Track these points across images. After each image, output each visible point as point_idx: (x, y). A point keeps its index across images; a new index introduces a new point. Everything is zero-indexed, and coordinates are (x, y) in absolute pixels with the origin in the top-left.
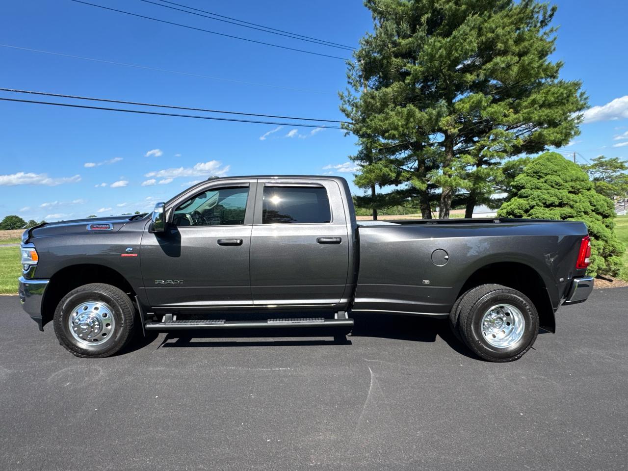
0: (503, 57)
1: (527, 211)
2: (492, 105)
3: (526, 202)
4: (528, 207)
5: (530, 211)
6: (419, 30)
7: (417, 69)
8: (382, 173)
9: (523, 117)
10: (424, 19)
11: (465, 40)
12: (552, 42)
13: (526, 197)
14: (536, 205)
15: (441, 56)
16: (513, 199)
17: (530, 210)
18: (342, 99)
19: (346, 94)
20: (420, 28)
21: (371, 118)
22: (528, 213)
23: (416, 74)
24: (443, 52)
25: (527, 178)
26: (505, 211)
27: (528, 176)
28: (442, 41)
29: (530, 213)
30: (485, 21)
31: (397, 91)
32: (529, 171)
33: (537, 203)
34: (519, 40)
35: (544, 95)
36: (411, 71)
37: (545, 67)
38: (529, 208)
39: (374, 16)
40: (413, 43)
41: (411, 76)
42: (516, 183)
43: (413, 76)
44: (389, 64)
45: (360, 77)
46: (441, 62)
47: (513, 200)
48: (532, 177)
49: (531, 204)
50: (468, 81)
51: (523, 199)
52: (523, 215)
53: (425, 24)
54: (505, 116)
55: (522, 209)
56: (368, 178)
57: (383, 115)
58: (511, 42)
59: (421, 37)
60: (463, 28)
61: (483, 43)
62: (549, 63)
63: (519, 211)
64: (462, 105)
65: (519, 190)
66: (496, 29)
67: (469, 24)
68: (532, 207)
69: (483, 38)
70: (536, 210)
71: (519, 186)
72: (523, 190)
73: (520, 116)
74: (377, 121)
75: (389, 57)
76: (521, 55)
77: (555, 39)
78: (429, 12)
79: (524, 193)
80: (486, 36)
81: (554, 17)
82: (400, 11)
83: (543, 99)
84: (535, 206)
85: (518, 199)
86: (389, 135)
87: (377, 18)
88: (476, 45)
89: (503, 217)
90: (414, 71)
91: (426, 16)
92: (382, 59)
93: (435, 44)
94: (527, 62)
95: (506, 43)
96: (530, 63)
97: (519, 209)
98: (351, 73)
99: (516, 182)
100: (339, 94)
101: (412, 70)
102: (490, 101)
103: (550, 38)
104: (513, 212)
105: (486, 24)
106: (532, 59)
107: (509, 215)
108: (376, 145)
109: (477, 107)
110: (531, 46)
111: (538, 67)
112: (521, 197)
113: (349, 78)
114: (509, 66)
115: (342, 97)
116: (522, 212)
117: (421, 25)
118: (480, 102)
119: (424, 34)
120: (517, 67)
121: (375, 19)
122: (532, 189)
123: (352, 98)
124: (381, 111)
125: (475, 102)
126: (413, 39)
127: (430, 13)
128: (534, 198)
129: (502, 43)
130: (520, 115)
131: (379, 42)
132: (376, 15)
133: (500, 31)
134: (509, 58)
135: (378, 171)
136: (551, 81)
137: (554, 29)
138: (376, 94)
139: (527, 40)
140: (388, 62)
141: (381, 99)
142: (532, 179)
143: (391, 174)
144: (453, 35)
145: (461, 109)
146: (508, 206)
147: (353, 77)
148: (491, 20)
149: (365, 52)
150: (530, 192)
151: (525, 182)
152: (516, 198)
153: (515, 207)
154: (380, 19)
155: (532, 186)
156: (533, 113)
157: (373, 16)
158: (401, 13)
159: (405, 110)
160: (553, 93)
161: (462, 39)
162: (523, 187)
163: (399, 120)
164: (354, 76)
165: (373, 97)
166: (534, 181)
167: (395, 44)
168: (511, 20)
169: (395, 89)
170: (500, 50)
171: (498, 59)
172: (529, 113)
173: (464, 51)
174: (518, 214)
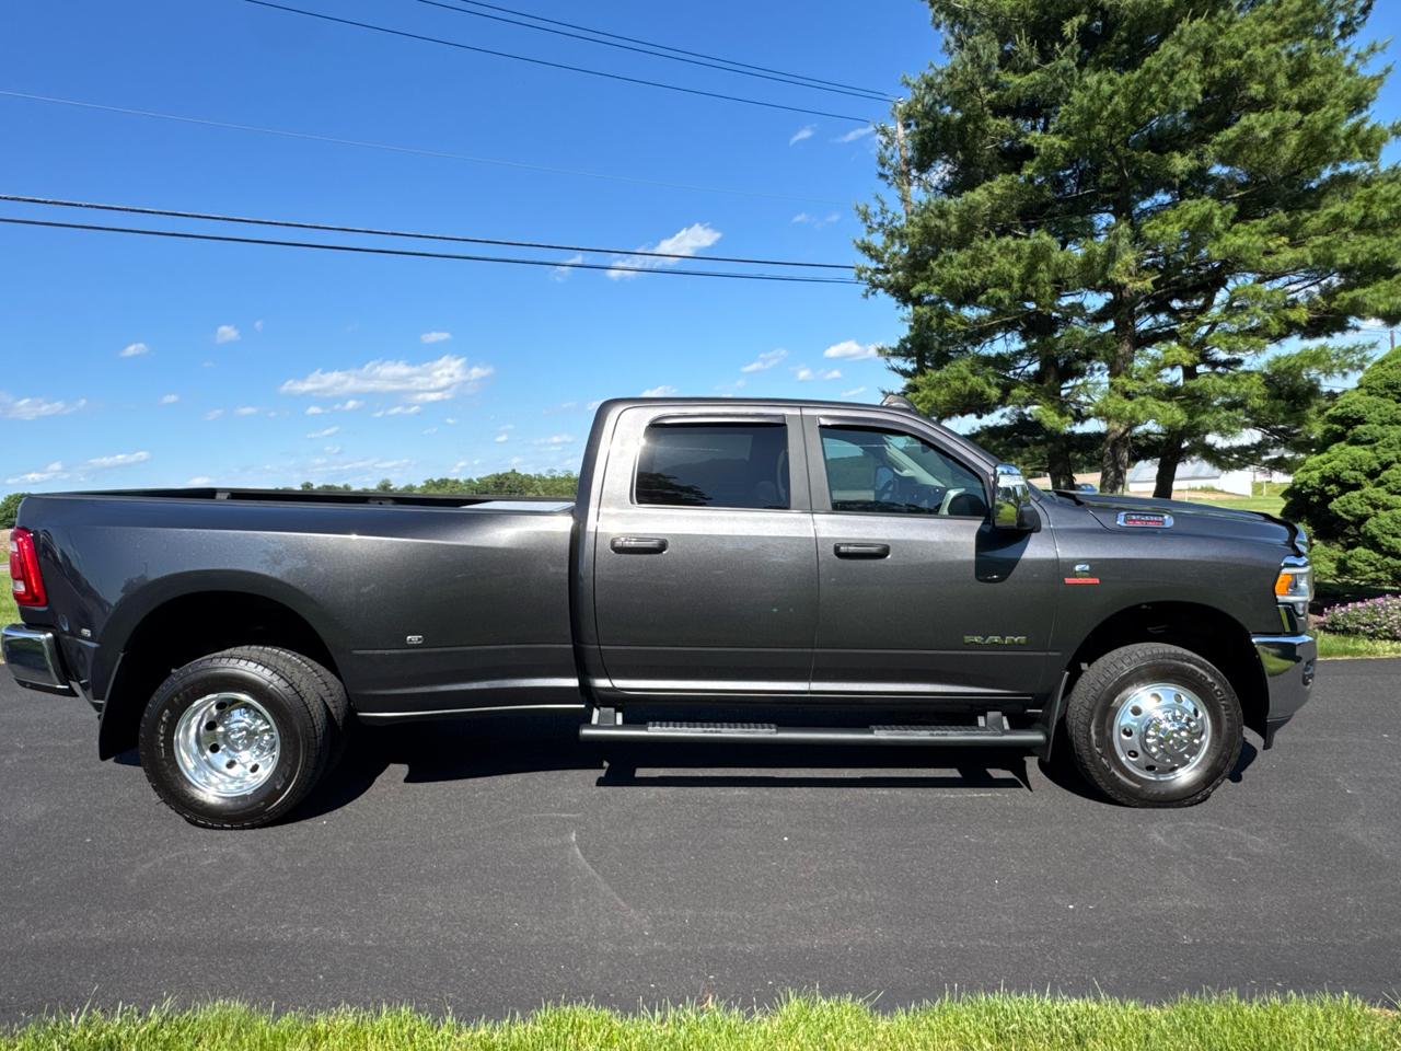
0: (1263, 113)
1: (1372, 474)
2: (1236, 226)
3: (1369, 454)
4: (1375, 464)
5: (1382, 475)
6: (1058, 54)
7: (1055, 144)
8: (968, 388)
9: (1314, 256)
10: (1069, 28)
11: (1171, 78)
12: (1380, 77)
13: (1370, 442)
14: (1395, 459)
15: (1114, 113)
16: (1335, 446)
17: (1381, 472)
18: (865, 220)
19: (875, 207)
20: (1062, 48)
21: (941, 258)
22: (1376, 480)
23: (1051, 156)
24: (1120, 103)
25: (1369, 398)
26: (1316, 474)
27: (1370, 394)
28: (1119, 79)
29: (1381, 478)
30: (1221, 31)
31: (1001, 197)
32: (1373, 384)
33: (1397, 457)
34: (1299, 74)
35: (1362, 203)
36: (1038, 149)
37: (1365, 136)
38: (1379, 468)
39: (937, 21)
40: (1044, 84)
41: (1038, 159)
42: (1340, 411)
43: (1042, 161)
44: (979, 133)
45: (908, 162)
46: (1113, 128)
47: (1334, 449)
48: (1382, 396)
49: (1384, 457)
50: (1178, 173)
51: (1360, 447)
52: (1363, 482)
53: (1075, 41)
54: (1268, 253)
55: (1361, 470)
56: (929, 401)
57: (970, 252)
58: (1281, 80)
59: (1065, 70)
60: (1168, 49)
61: (1213, 82)
62: (1373, 128)
63: (1353, 473)
64: (1162, 228)
65: (1350, 427)
66: (1248, 49)
67: (1184, 40)
68: (1386, 466)
69: (1216, 72)
70: (1397, 472)
71: (1350, 418)
72: (1359, 427)
73: (1305, 253)
74: (954, 267)
75: (981, 117)
76: (1305, 107)
77: (1388, 70)
78: (1083, 11)
79: (1365, 434)
80: (1222, 64)
81: (1372, 14)
82: (1007, 9)
83: (1362, 213)
84: (1392, 462)
85: (1349, 448)
86: (988, 298)
87: (943, 25)
88: (1198, 87)
89: (1313, 487)
90: (1046, 148)
91: (1076, 21)
92: (964, 121)
93: (1100, 85)
94: (1320, 125)
95: (1268, 81)
96: (1328, 129)
97: (1354, 469)
98: (888, 154)
99: (1342, 408)
100: (857, 208)
101: (1042, 146)
102: (1231, 216)
103: (1368, 67)
104: (1337, 476)
105: (1222, 40)
106: (1333, 117)
107: (1328, 484)
108: (952, 322)
109: (1200, 231)
110: (1330, 87)
111: (1348, 137)
112: (1355, 442)
113: (883, 165)
114: (1278, 134)
115: (866, 217)
116: (1361, 477)
117: (1065, 42)
118: (1207, 219)
119: (1073, 64)
120: (1296, 138)
121: (938, 26)
122: (1382, 424)
123: (890, 216)
124: (961, 243)
125: (1197, 219)
126: (1042, 75)
127: (1086, 13)
128: (1390, 446)
129: (1260, 83)
130: (1306, 251)
131: (958, 85)
132: (942, 17)
133: (1257, 53)
134: (1278, 114)
135: (958, 384)
136: (1371, 168)
137: (1378, 46)
138: (950, 205)
139: (1320, 75)
140: (978, 128)
141: (960, 217)
142: (1381, 401)
143: (987, 390)
144: (1144, 66)
145: (1158, 238)
146: (1324, 463)
147: (893, 162)
148: (1233, 28)
149: (923, 106)
150: (1379, 431)
151: (1366, 408)
152: (1343, 444)
153: (1342, 465)
154: (952, 26)
155: (1384, 418)
156: (1340, 245)
157: (934, 19)
158: (1009, 14)
159: (1026, 245)
160: (1386, 200)
161: (1166, 74)
162: (1361, 421)
163: (1013, 265)
164: (894, 160)
165: (943, 214)
166: (1388, 406)
167: (994, 86)
168: (1281, 27)
169: (997, 191)
170: (1253, 99)
171: (1251, 119)
172: (1328, 245)
173: (1170, 102)
174: (1352, 481)
